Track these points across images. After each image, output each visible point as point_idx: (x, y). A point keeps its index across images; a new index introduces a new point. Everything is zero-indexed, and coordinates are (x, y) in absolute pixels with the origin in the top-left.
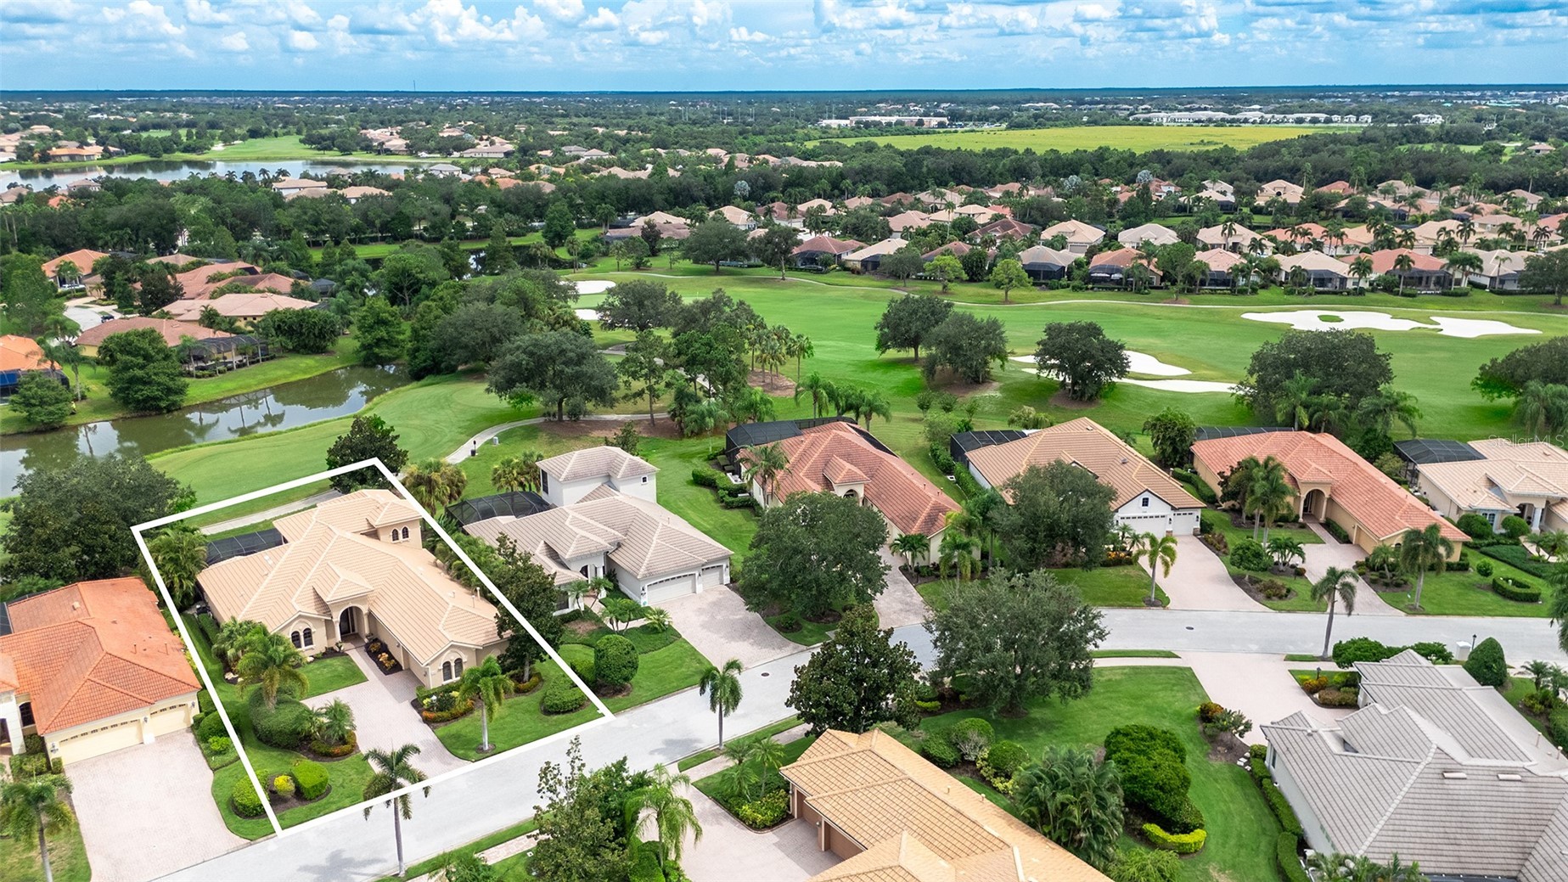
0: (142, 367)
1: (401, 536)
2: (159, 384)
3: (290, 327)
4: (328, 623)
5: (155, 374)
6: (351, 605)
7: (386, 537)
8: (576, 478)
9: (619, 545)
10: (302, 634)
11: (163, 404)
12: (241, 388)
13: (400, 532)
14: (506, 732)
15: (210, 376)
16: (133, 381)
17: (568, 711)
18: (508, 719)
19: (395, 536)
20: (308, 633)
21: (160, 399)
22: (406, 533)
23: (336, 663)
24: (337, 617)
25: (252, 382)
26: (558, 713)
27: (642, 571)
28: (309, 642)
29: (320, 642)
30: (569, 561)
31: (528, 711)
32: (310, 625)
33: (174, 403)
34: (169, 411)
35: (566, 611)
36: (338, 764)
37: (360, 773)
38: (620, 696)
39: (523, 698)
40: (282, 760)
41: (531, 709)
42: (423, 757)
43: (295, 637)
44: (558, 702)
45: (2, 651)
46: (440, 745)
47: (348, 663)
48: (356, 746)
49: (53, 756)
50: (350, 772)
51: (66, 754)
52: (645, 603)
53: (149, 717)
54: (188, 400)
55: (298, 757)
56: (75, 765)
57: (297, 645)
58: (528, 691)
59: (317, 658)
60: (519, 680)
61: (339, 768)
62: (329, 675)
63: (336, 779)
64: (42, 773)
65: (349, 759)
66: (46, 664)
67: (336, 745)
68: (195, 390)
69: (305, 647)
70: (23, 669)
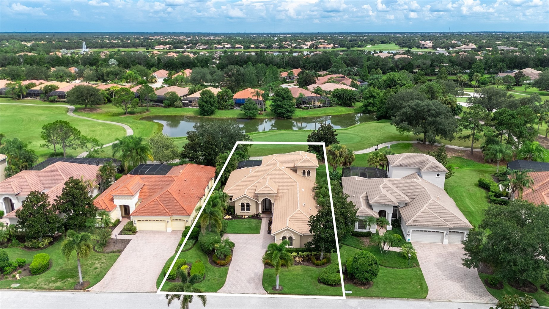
0: (281, 101)
2: (285, 108)
3: (340, 95)
4: (257, 203)
5: (285, 104)
6: (267, 198)
7: (300, 172)
8: (401, 166)
9: (406, 205)
10: (245, 205)
11: (285, 116)
12: (314, 114)
13: (306, 172)
14: (293, 283)
15: (307, 109)
16: (278, 106)
17: (330, 285)
18: (299, 277)
20: (248, 205)
21: (284, 114)
22: (309, 173)
23: (254, 221)
24: (260, 202)
25: (319, 113)
26: (325, 284)
27: (410, 222)
28: (248, 209)
29: (253, 211)
30: (374, 205)
31: (311, 276)
32: (250, 202)
33: (289, 116)
34: (287, 119)
35: (364, 231)
36: (216, 269)
37: (220, 277)
38: (363, 288)
39: (314, 268)
40: (200, 257)
41: (314, 276)
42: (250, 281)
43: (243, 205)
44: (325, 278)
45: (143, 181)
46: (261, 277)
47: (258, 223)
48: (228, 263)
49: (134, 225)
50: (217, 274)
51: (139, 226)
52: (409, 240)
53: (170, 221)
54: (295, 116)
55: (206, 259)
56: (141, 232)
57: (243, 209)
58: (319, 266)
59: (249, 217)
60: (318, 258)
61: (215, 271)
62: (247, 226)
63: (210, 276)
64: (130, 231)
65: (222, 268)
66: (153, 189)
67: (221, 259)
68: (299, 113)
69: (245, 211)
70: (146, 189)
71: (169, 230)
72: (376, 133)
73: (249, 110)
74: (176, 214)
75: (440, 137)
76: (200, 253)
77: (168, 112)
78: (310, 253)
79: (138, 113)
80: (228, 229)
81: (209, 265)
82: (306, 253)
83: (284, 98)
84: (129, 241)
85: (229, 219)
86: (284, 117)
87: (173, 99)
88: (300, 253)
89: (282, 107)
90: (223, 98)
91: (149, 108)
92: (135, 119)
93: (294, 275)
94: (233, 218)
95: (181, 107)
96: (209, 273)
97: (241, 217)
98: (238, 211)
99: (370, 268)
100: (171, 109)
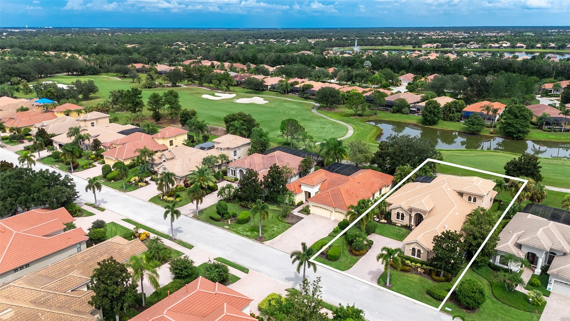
0: (512, 120)
1: (472, 200)
2: (516, 128)
4: (410, 216)
6: (419, 212)
7: (466, 198)
9: (565, 254)
10: (400, 214)
11: (515, 136)
12: (556, 139)
14: (404, 286)
15: (549, 131)
17: (435, 298)
18: (412, 283)
19: (470, 199)
20: (403, 215)
21: (515, 133)
22: (475, 200)
23: (404, 230)
24: (413, 215)
26: (431, 296)
28: (402, 219)
29: (406, 222)
31: (423, 286)
32: (404, 213)
33: (520, 137)
34: (517, 139)
35: (504, 266)
36: (350, 256)
37: (350, 263)
38: (465, 311)
39: (430, 282)
40: (343, 245)
41: (426, 287)
42: (370, 273)
43: (398, 214)
44: (432, 291)
45: (327, 176)
46: (381, 273)
47: (407, 233)
48: (361, 255)
49: (309, 208)
50: (349, 260)
51: (312, 209)
52: (550, 289)
53: (334, 211)
54: (529, 137)
55: (348, 247)
56: (313, 214)
57: (398, 218)
58: (436, 281)
59: (402, 226)
60: (438, 274)
61: (348, 257)
62: (396, 233)
63: (342, 259)
64: (306, 211)
65: (355, 257)
66: (331, 184)
67: (357, 250)
68: (537, 134)
69: (400, 220)
70: (326, 183)
71: (333, 218)
73: (473, 124)
74: (339, 207)
76: (345, 242)
78: (432, 268)
79: (366, 116)
80: (377, 230)
81: (347, 252)
82: (428, 267)
84: (303, 218)
85: (384, 223)
86: (513, 138)
88: (424, 266)
90: (450, 110)
91: (378, 111)
93: (409, 280)
94: (387, 223)
95: (407, 114)
96: (343, 258)
97: (395, 224)
98: (394, 218)
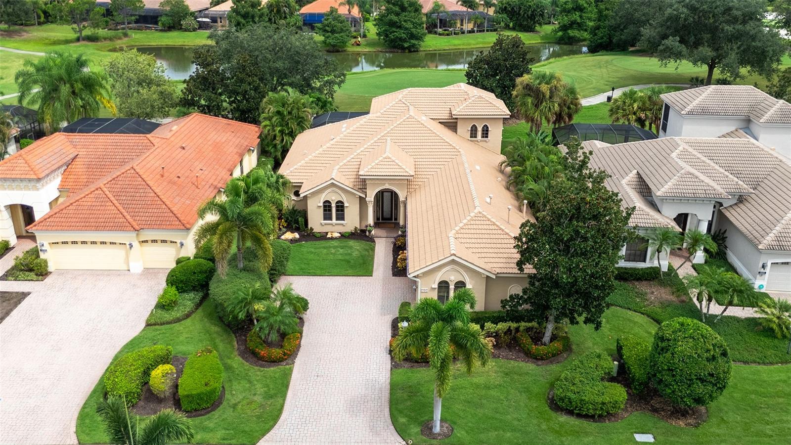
0: (397, 14)
1: (479, 134)
2: (406, 29)
3: (513, 9)
4: (362, 201)
5: (405, 21)
6: (387, 186)
7: (464, 129)
8: (703, 113)
9: (741, 199)
10: (333, 205)
11: (406, 45)
13: (480, 129)
14: (480, 412)
15: (448, 35)
16: (392, 24)
17: (587, 417)
18: (493, 393)
19: (473, 133)
20: (340, 207)
21: (405, 40)
22: (486, 133)
23: (356, 246)
24: (371, 197)
25: (473, 42)
26: (570, 413)
27: (769, 239)
28: (341, 217)
29: (352, 221)
30: (663, 199)
31: (527, 390)
32: (344, 198)
33: (413, 45)
34: (410, 51)
35: (641, 265)
36: (256, 372)
37: (268, 396)
38: (682, 423)
39: (530, 367)
40: (212, 340)
41: (535, 389)
42: (355, 406)
43: (327, 206)
44: (573, 396)
45: (75, 146)
46: (386, 394)
47: (366, 250)
48: (289, 356)
49: (42, 256)
50: (260, 389)
51: (53, 257)
52: (761, 287)
53: (136, 244)
54: (425, 47)
55: (230, 343)
56: (62, 272)
57: (327, 216)
58: (542, 359)
59: (343, 236)
60: (537, 338)
61: (253, 378)
62: (340, 257)
63: (236, 393)
64: (31, 270)
65: (272, 370)
66: (97, 168)
67: (270, 345)
68: (432, 42)
69: (334, 221)
70: (79, 167)
71: (137, 267)
72: (598, 70)
73: (333, 32)
74: (151, 226)
75: (749, 68)
76: (215, 329)
77: (168, 38)
78: (514, 325)
79: (105, 39)
80: (290, 266)
81: (237, 361)
82: (502, 326)
83: (403, 9)
85: (292, 241)
86: (403, 49)
87: (178, 13)
88: (488, 325)
89: (400, 27)
90: (279, 11)
91: (129, 32)
92: (98, 50)
93: (478, 386)
94: (303, 238)
95: (194, 30)
96: (236, 385)
97: (323, 237)
98: (316, 221)
99: (710, 367)
100: (174, 34)
